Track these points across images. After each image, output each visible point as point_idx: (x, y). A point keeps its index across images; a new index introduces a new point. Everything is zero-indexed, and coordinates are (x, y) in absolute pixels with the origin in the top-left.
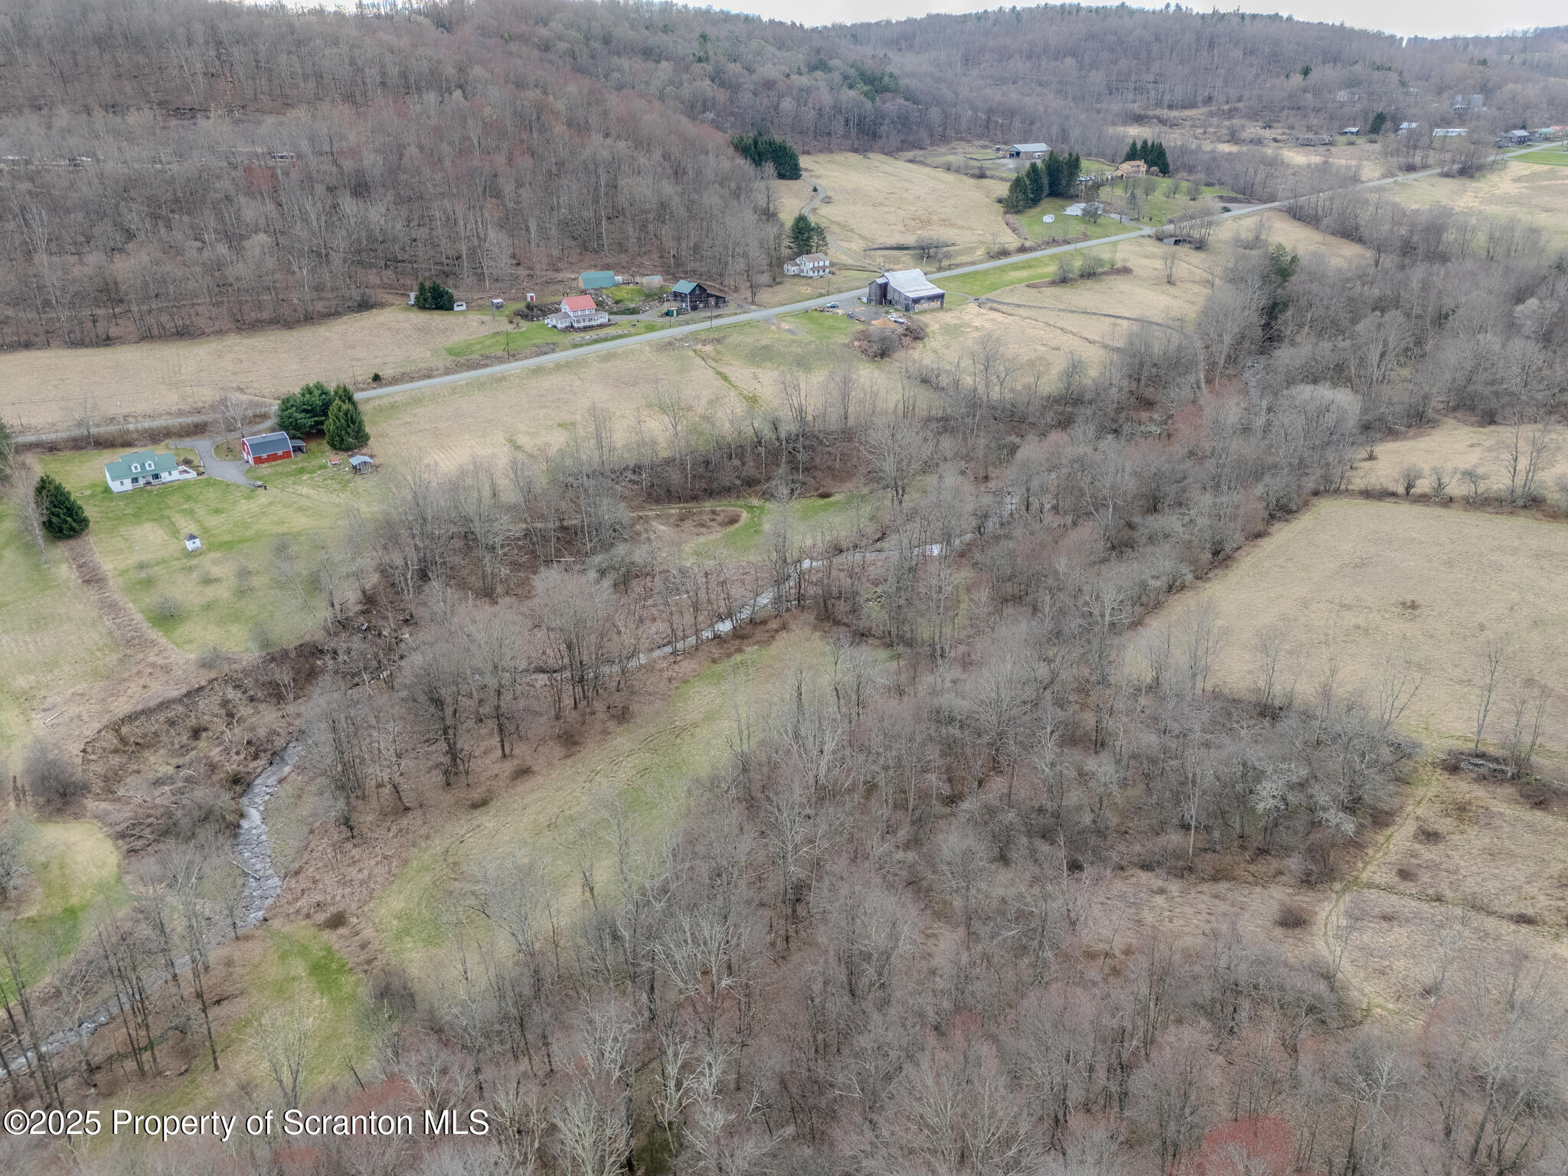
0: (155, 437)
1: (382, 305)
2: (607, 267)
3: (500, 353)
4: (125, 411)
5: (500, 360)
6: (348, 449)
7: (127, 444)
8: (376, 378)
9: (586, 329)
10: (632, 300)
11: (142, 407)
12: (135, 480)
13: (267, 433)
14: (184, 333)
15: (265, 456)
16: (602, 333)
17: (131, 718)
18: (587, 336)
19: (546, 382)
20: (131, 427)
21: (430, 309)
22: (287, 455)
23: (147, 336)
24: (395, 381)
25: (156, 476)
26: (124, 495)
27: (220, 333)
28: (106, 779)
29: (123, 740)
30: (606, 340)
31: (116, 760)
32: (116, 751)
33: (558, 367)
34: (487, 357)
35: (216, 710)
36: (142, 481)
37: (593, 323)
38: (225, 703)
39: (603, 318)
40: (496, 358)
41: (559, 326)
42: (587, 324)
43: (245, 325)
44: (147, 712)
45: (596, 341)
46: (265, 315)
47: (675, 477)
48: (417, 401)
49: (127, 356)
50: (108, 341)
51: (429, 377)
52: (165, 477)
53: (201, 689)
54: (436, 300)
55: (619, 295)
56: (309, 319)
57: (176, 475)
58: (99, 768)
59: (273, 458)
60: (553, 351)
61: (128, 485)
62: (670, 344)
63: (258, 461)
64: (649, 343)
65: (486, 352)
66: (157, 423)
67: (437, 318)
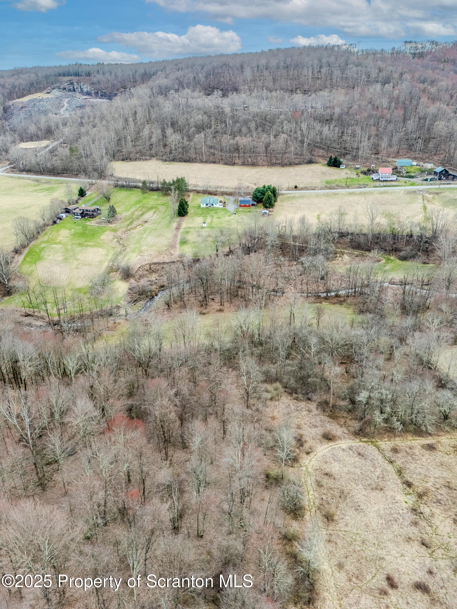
0: (223, 194)
1: (317, 163)
2: (415, 159)
3: (344, 185)
4: (221, 185)
5: (342, 187)
6: (266, 207)
7: (216, 195)
8: (296, 187)
9: (384, 181)
10: (415, 172)
11: (227, 185)
12: (207, 205)
13: (249, 198)
14: (254, 165)
15: (243, 205)
16: (389, 183)
17: (155, 264)
18: (385, 183)
19: (351, 198)
20: (219, 190)
21: (331, 166)
22: (249, 206)
23: (243, 164)
24: (302, 189)
25: (213, 205)
26: (203, 209)
27: (263, 165)
28: (140, 276)
29: (150, 269)
30: (393, 186)
31: (146, 273)
32: (147, 270)
33: (361, 193)
34: (338, 186)
35: (175, 268)
36: (209, 205)
37: (388, 179)
38: (178, 268)
39: (394, 178)
40: (341, 187)
41: (375, 179)
42: (386, 179)
43: (272, 164)
44: (159, 263)
45: (385, 186)
46: (278, 162)
47: (362, 240)
48: (302, 197)
49: (236, 170)
50: (234, 164)
51: (314, 190)
52: (214, 205)
53: (174, 262)
54: (335, 163)
55: (409, 170)
56: (290, 164)
57: (218, 205)
58: (140, 273)
59: (245, 206)
60: (365, 187)
61: (205, 206)
62: (414, 192)
63: (241, 206)
64: (405, 191)
65: (339, 184)
66: (225, 190)
67: (333, 170)
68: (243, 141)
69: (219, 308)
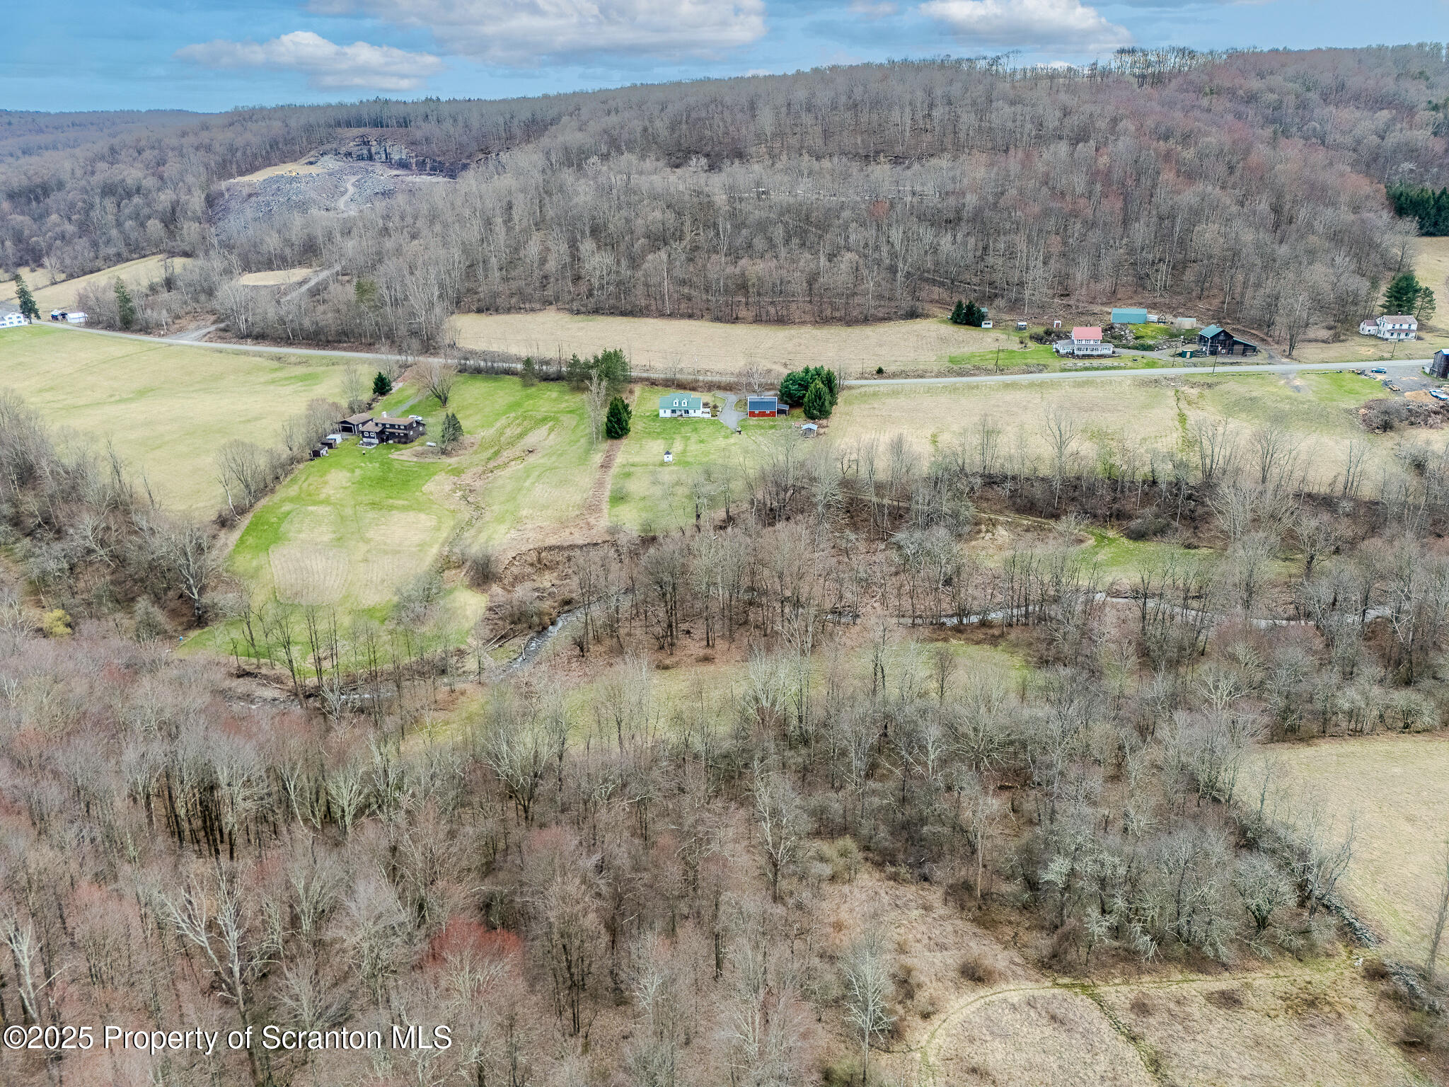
0: (711, 387)
1: (927, 316)
2: (1153, 306)
3: (991, 366)
4: (707, 368)
5: (988, 372)
6: (812, 418)
7: (694, 389)
8: (880, 371)
9: (1084, 357)
10: (1154, 337)
11: (720, 366)
12: (674, 411)
13: (770, 396)
14: (781, 321)
15: (757, 411)
16: (1096, 362)
17: (551, 548)
18: (1087, 363)
19: (1010, 396)
20: (701, 378)
21: (960, 323)
22: (772, 414)
23: (758, 320)
24: (894, 375)
25: (687, 412)
26: (665, 420)
27: (803, 323)
28: (516, 578)
29: (539, 561)
30: (1107, 368)
31: (529, 570)
32: (532, 565)
33: (1031, 385)
34: (978, 368)
35: (597, 559)
36: (678, 413)
37: (1095, 353)
38: (604, 558)
39: (1108, 349)
40: (986, 370)
41: (1062, 351)
42: (1089, 352)
43: (823, 320)
44: (560, 548)
45: (1086, 369)
46: (837, 314)
47: (1038, 491)
48: (895, 393)
49: (739, 331)
50: (736, 320)
51: (921, 377)
52: (691, 411)
53: (596, 544)
54: (968, 317)
55: (1142, 332)
56: (866, 320)
57: (699, 413)
58: (515, 570)
59: (763, 414)
60: (1041, 371)
61: (668, 414)
62: (1156, 381)
63: (752, 414)
64: (1134, 378)
65: (980, 364)
66: (717, 378)
67: (964, 332)
68: (756, 268)
69: (702, 652)
